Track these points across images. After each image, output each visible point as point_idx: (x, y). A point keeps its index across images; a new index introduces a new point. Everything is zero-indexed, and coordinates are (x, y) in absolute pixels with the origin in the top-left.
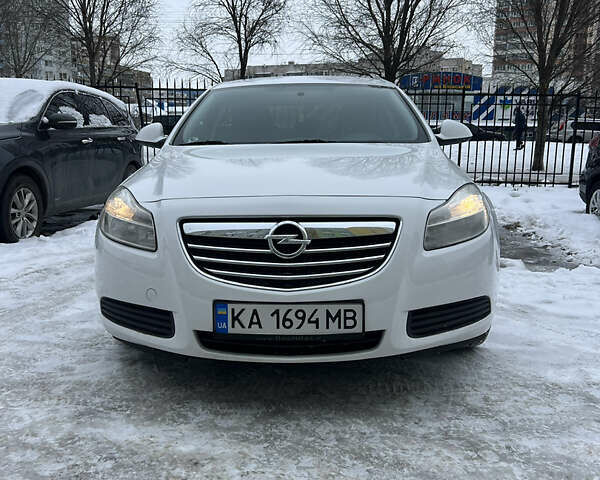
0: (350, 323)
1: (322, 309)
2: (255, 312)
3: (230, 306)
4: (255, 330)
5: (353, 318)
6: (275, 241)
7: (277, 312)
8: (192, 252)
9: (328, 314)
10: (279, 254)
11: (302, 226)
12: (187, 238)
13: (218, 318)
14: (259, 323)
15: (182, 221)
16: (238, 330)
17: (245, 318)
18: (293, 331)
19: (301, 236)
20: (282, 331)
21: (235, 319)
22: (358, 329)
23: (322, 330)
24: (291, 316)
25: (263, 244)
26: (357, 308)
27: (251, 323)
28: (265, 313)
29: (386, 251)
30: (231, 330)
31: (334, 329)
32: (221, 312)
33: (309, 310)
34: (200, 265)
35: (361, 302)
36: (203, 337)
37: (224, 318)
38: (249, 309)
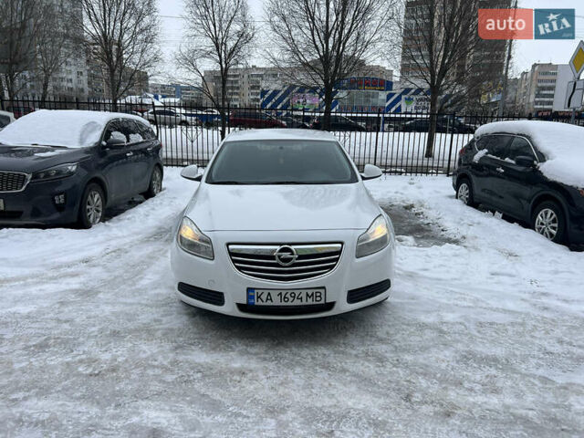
0: (318, 299)
1: (304, 292)
2: (269, 294)
3: (256, 291)
4: (269, 303)
5: (320, 296)
6: (279, 257)
7: (281, 294)
8: (234, 261)
9: (307, 295)
10: (281, 263)
11: (293, 247)
12: (232, 254)
13: (249, 297)
14: (271, 299)
15: (228, 244)
16: (260, 303)
17: (264, 297)
18: (289, 304)
19: (292, 254)
20: (283, 304)
21: (258, 297)
22: (322, 302)
23: (304, 303)
24: (288, 296)
25: (273, 258)
26: (322, 291)
27: (267, 299)
28: (274, 295)
29: (337, 260)
30: (256, 303)
31: (310, 302)
32: (251, 294)
33: (297, 293)
34: (239, 268)
35: (324, 288)
36: (241, 307)
37: (253, 297)
38: (266, 292)
